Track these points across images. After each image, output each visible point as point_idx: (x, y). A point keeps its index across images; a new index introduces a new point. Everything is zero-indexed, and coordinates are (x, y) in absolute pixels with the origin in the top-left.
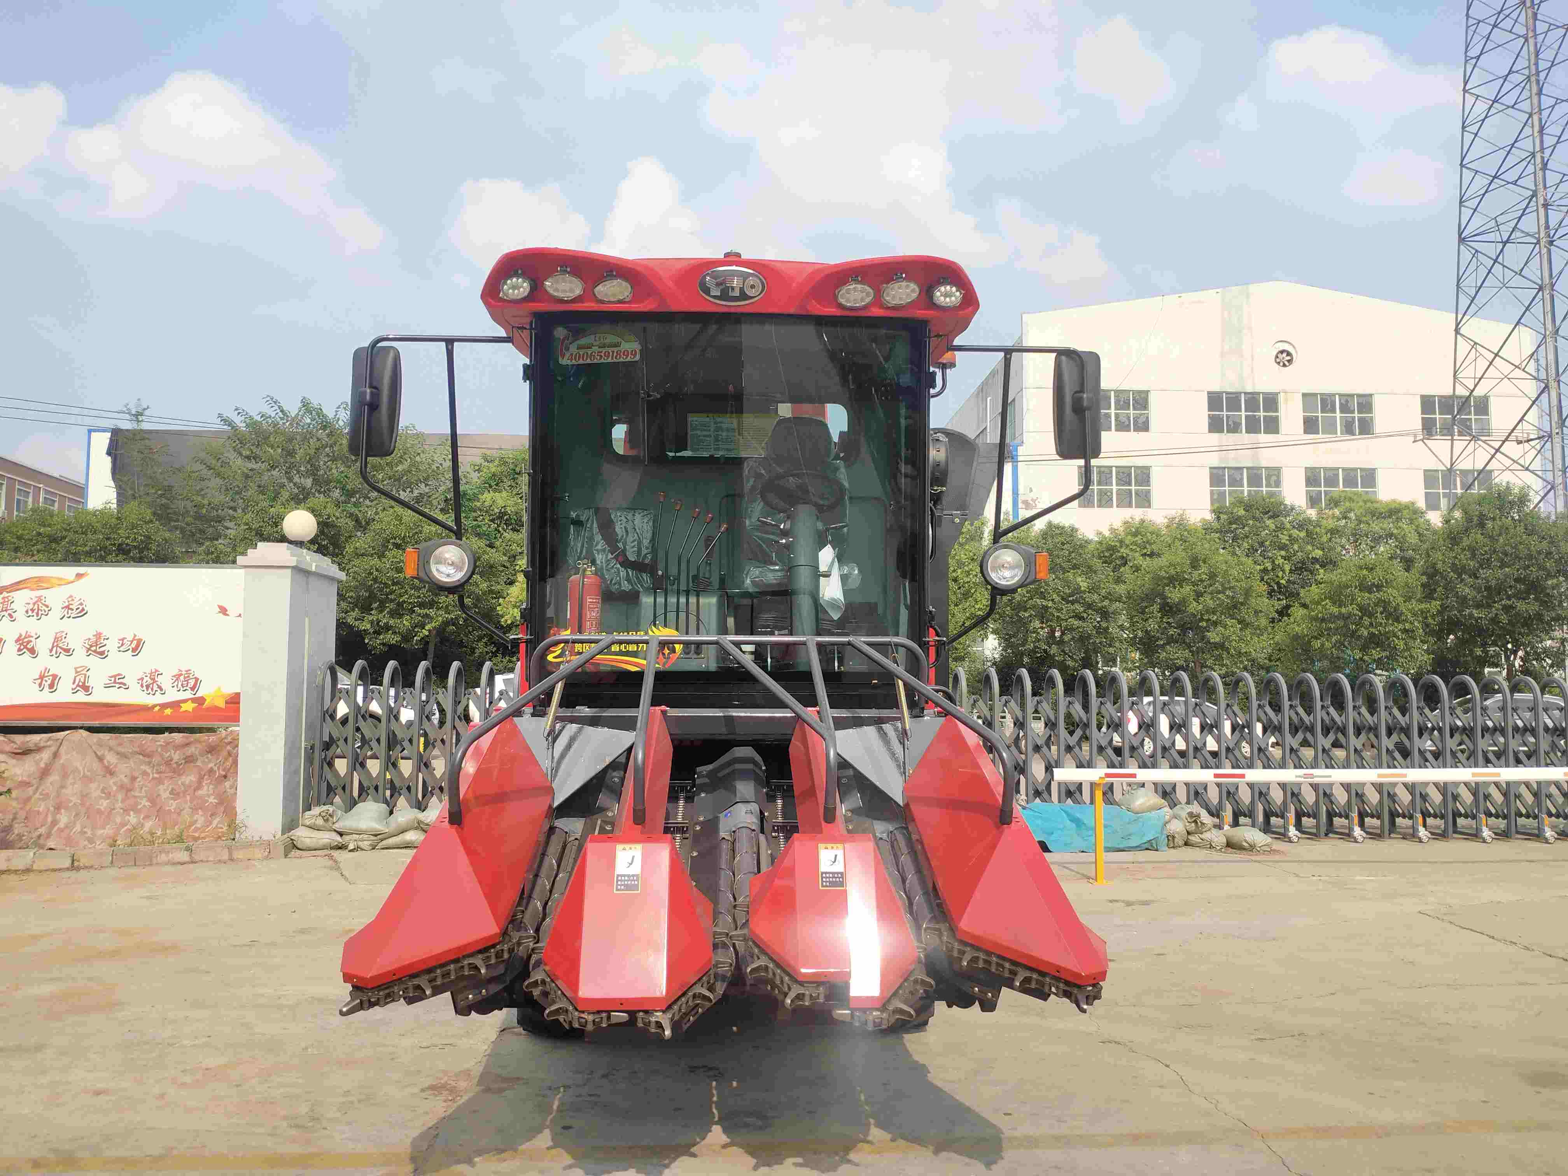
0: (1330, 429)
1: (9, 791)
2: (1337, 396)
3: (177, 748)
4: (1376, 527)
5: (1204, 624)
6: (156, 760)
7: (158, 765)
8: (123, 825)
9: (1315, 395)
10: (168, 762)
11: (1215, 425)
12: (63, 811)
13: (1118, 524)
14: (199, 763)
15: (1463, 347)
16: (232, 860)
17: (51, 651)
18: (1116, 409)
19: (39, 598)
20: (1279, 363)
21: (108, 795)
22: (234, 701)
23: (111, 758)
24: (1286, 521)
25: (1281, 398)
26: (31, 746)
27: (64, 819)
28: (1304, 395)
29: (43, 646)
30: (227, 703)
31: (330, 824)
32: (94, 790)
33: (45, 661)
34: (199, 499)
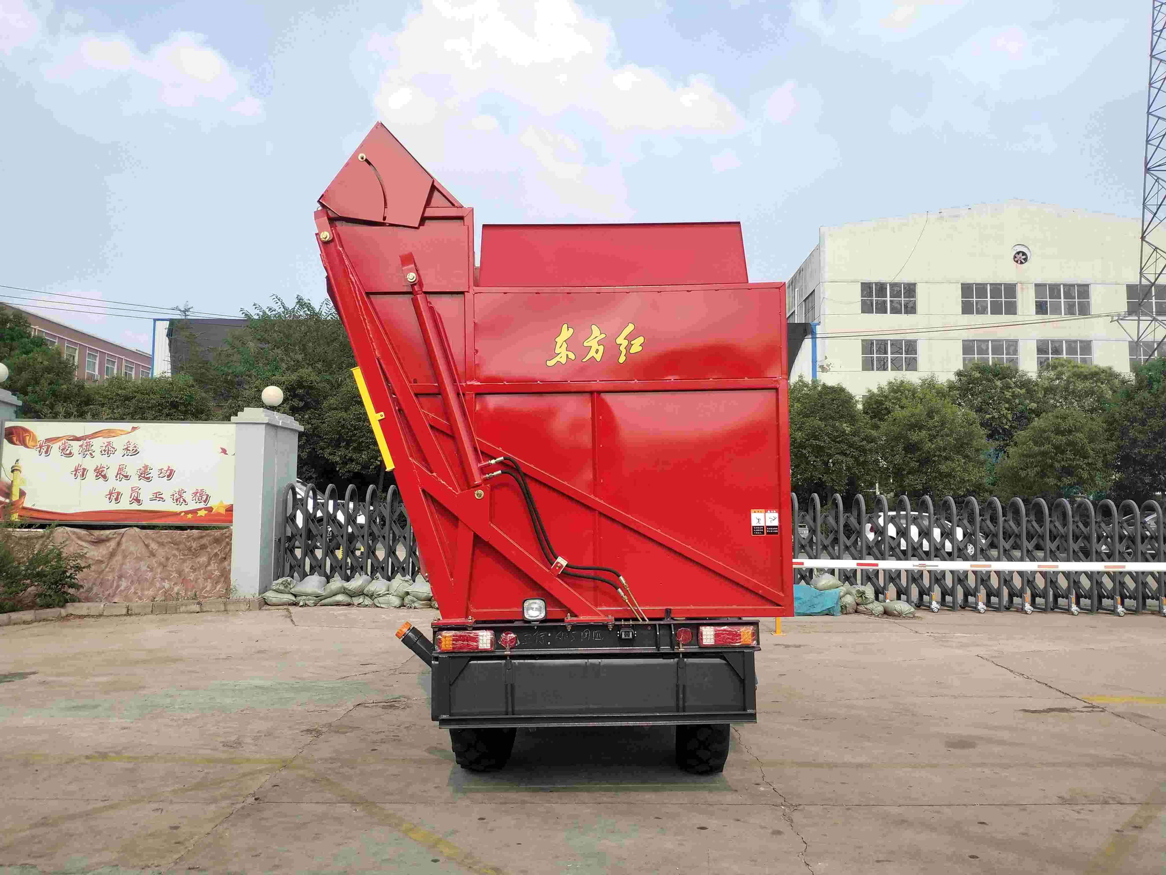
0: (1056, 310)
1: (89, 566)
2: (1062, 286)
3: (194, 539)
4: (1080, 386)
5: (936, 458)
6: (181, 546)
7: (184, 550)
8: (160, 589)
9: (1045, 285)
10: (190, 549)
11: (967, 309)
12: (123, 579)
13: (884, 384)
14: (209, 550)
15: (1148, 250)
16: (226, 610)
17: (116, 477)
18: (891, 297)
19: (109, 443)
20: (1017, 262)
21: (152, 570)
22: (230, 509)
23: (154, 546)
24: (1011, 382)
25: (1018, 288)
26: (103, 537)
27: (124, 584)
28: (1037, 285)
29: (111, 474)
30: (226, 511)
31: (289, 589)
32: (143, 566)
33: (113, 483)
34: (226, 369)
